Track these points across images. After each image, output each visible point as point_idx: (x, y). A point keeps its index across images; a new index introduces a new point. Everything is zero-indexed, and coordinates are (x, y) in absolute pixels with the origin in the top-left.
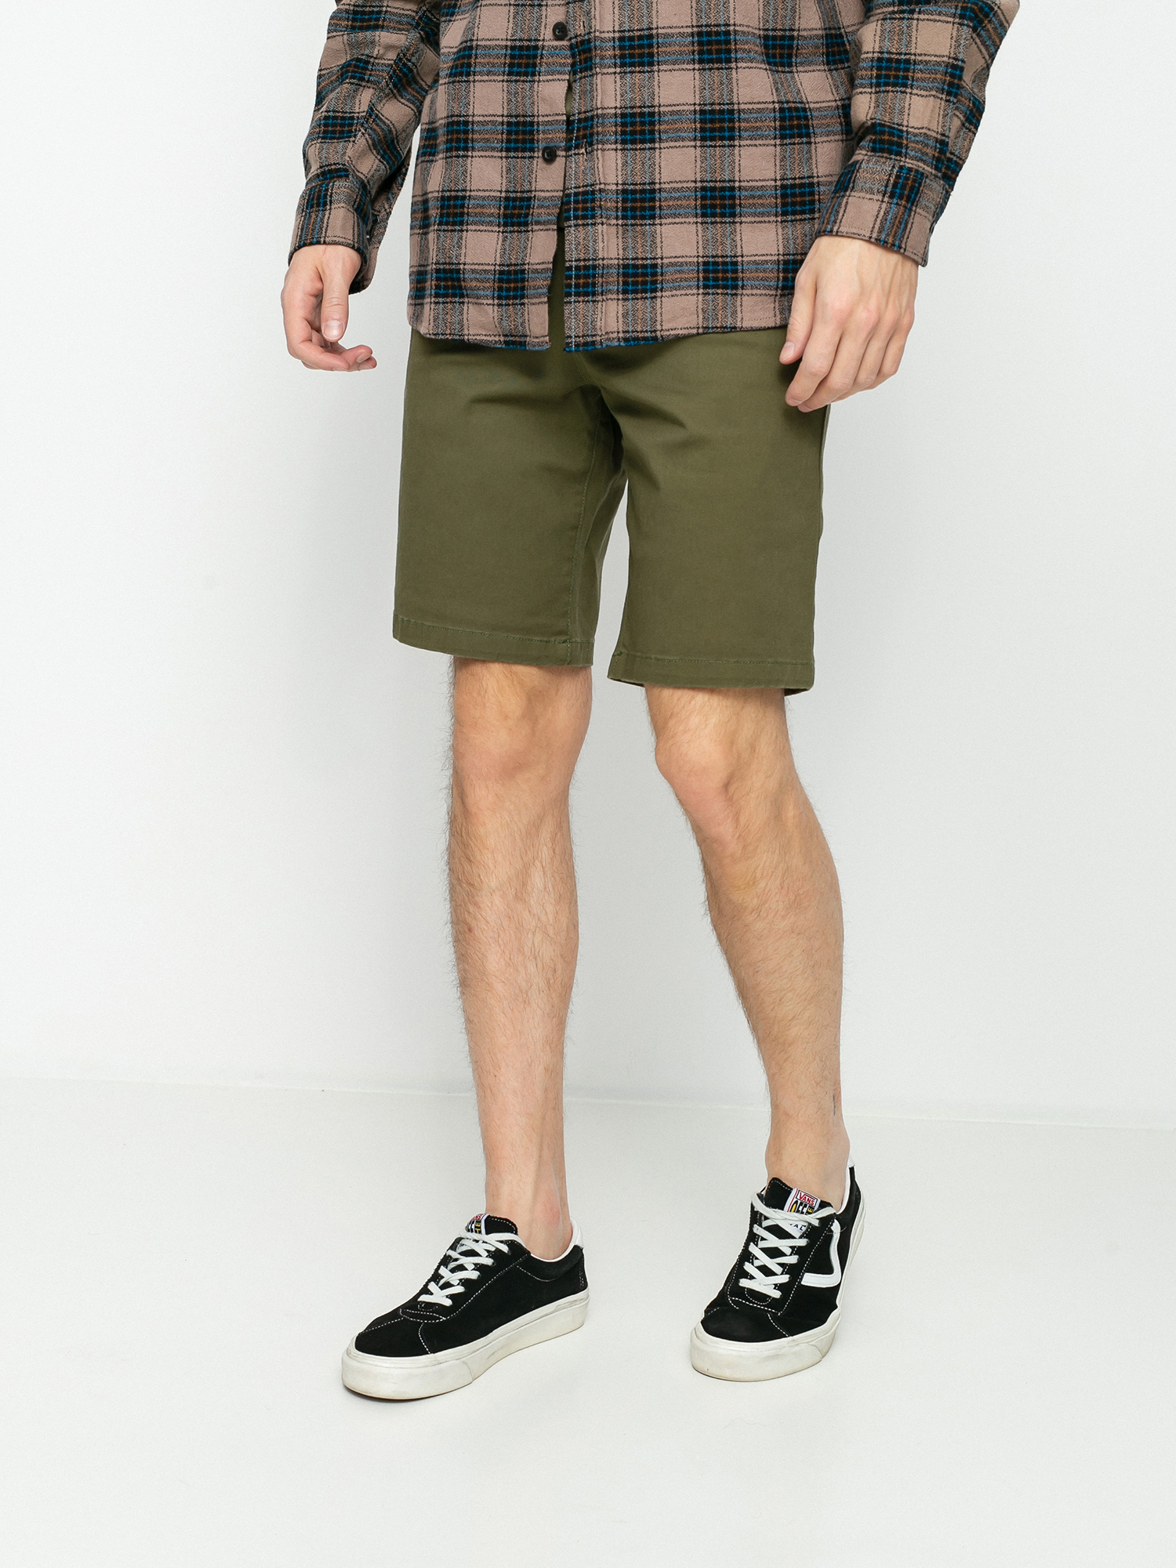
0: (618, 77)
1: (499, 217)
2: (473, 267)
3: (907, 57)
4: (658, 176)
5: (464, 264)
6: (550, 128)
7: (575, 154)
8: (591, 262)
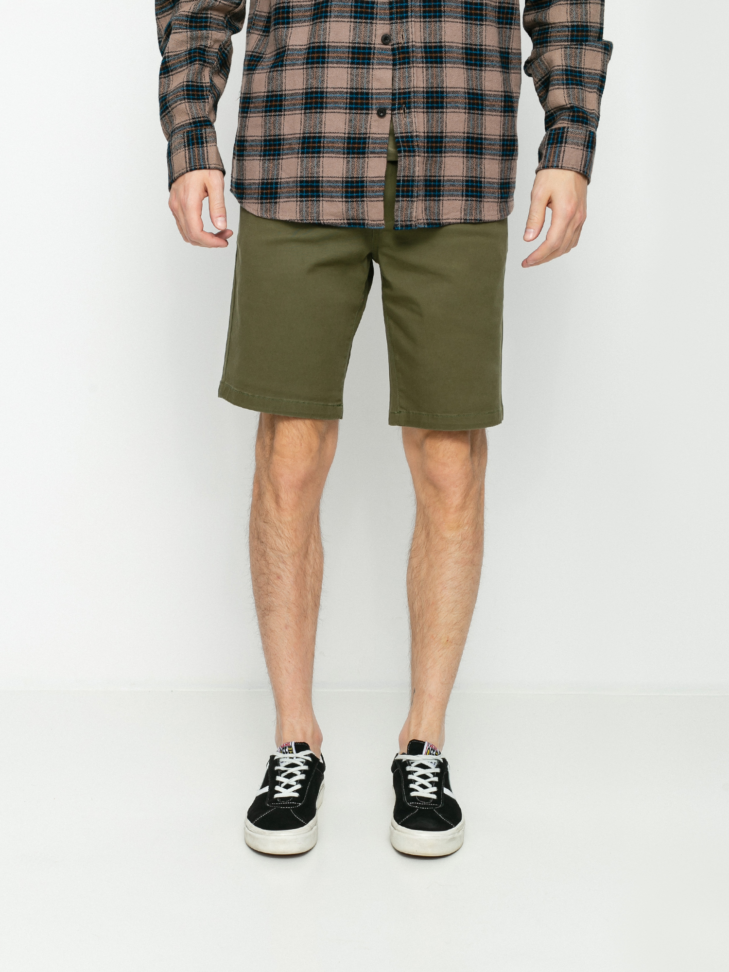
0: (425, 69)
1: (344, 149)
2: (328, 179)
3: (580, 69)
4: (444, 129)
5: (322, 177)
6: (381, 96)
7: (398, 113)
8: (411, 178)
